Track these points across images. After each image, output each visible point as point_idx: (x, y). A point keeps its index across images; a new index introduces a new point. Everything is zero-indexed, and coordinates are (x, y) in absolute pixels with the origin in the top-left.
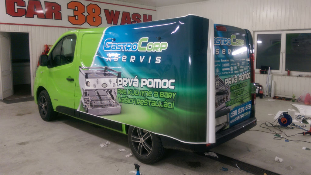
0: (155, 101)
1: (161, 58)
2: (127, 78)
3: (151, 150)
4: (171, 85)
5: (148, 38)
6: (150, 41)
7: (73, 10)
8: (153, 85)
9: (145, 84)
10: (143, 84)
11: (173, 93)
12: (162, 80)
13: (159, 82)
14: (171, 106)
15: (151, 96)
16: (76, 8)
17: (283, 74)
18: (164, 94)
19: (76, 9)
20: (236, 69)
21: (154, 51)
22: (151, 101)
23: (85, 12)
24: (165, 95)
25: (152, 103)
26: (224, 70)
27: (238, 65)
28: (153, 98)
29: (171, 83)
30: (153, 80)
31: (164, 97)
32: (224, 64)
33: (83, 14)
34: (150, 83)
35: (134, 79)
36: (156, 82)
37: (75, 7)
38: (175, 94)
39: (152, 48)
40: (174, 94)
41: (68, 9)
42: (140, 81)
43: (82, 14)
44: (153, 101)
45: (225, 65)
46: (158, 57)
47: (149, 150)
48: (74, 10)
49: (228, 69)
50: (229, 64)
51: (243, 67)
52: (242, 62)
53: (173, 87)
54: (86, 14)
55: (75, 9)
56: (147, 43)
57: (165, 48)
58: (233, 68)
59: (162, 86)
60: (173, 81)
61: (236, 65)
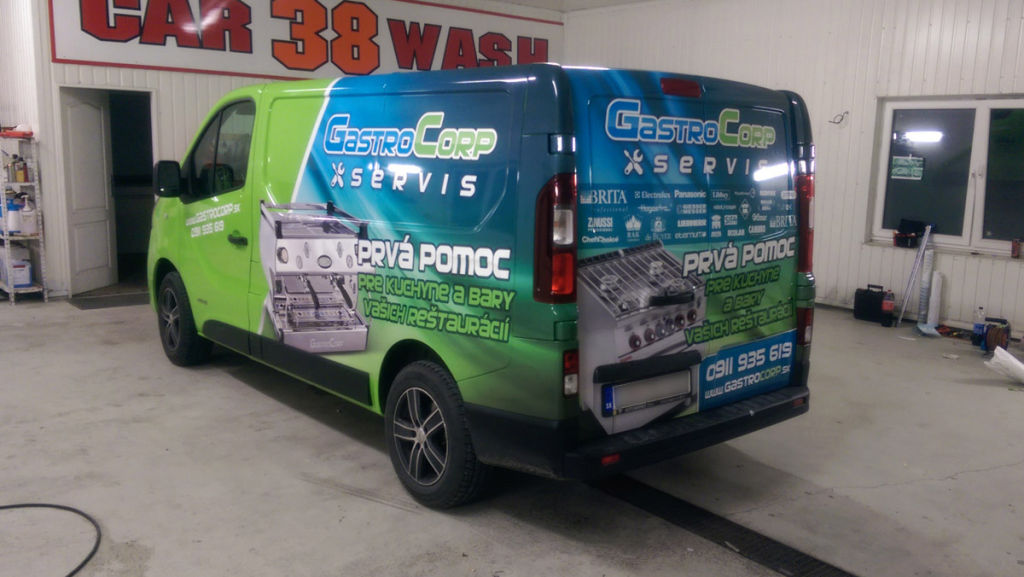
0: (458, 314)
1: (477, 179)
2: (384, 241)
3: (444, 466)
4: (500, 268)
5: (442, 114)
6: (446, 125)
7: (287, 22)
8: (450, 267)
9: (429, 261)
10: (425, 261)
11: (505, 293)
12: (475, 250)
13: (467, 257)
14: (498, 333)
15: (445, 299)
16: (299, 15)
17: (973, 249)
18: (482, 295)
19: (299, 19)
20: (735, 223)
21: (458, 158)
22: (445, 315)
23: (326, 28)
24: (484, 297)
25: (450, 322)
26: (682, 224)
27: (745, 211)
28: (451, 306)
29: (501, 260)
30: (452, 248)
31: (480, 305)
32: (685, 206)
33: (321, 34)
34: (444, 260)
35: (401, 244)
36: (459, 257)
37: (296, 11)
38: (512, 294)
39: (453, 146)
40: (509, 295)
41: (272, 16)
42: (417, 252)
43: (317, 33)
44: (451, 316)
45: (687, 209)
46: (467, 178)
47: (439, 467)
48: (293, 21)
49: (703, 223)
50: (704, 206)
51: (764, 218)
52: (762, 202)
53: (504, 274)
54: (329, 34)
55: (296, 19)
56: (438, 131)
57: (489, 147)
58: (722, 221)
59: (475, 269)
60: (505, 253)
61: (737, 211)
